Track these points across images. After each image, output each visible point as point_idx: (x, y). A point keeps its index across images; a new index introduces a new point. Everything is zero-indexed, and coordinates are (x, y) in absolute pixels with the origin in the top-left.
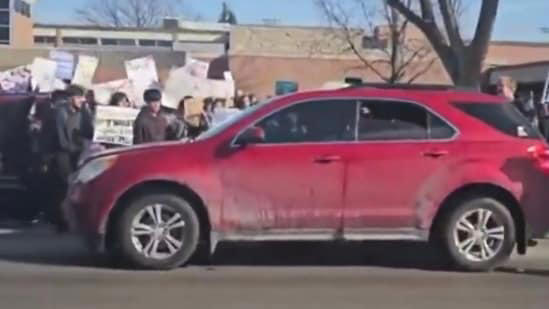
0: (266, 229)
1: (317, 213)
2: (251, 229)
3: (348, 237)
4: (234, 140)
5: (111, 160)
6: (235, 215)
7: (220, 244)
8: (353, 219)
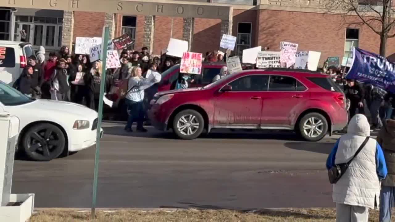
0: (230, 124)
1: (251, 118)
2: (225, 124)
3: (263, 128)
4: (220, 90)
5: (172, 96)
6: (219, 118)
7: (212, 129)
8: (264, 120)
